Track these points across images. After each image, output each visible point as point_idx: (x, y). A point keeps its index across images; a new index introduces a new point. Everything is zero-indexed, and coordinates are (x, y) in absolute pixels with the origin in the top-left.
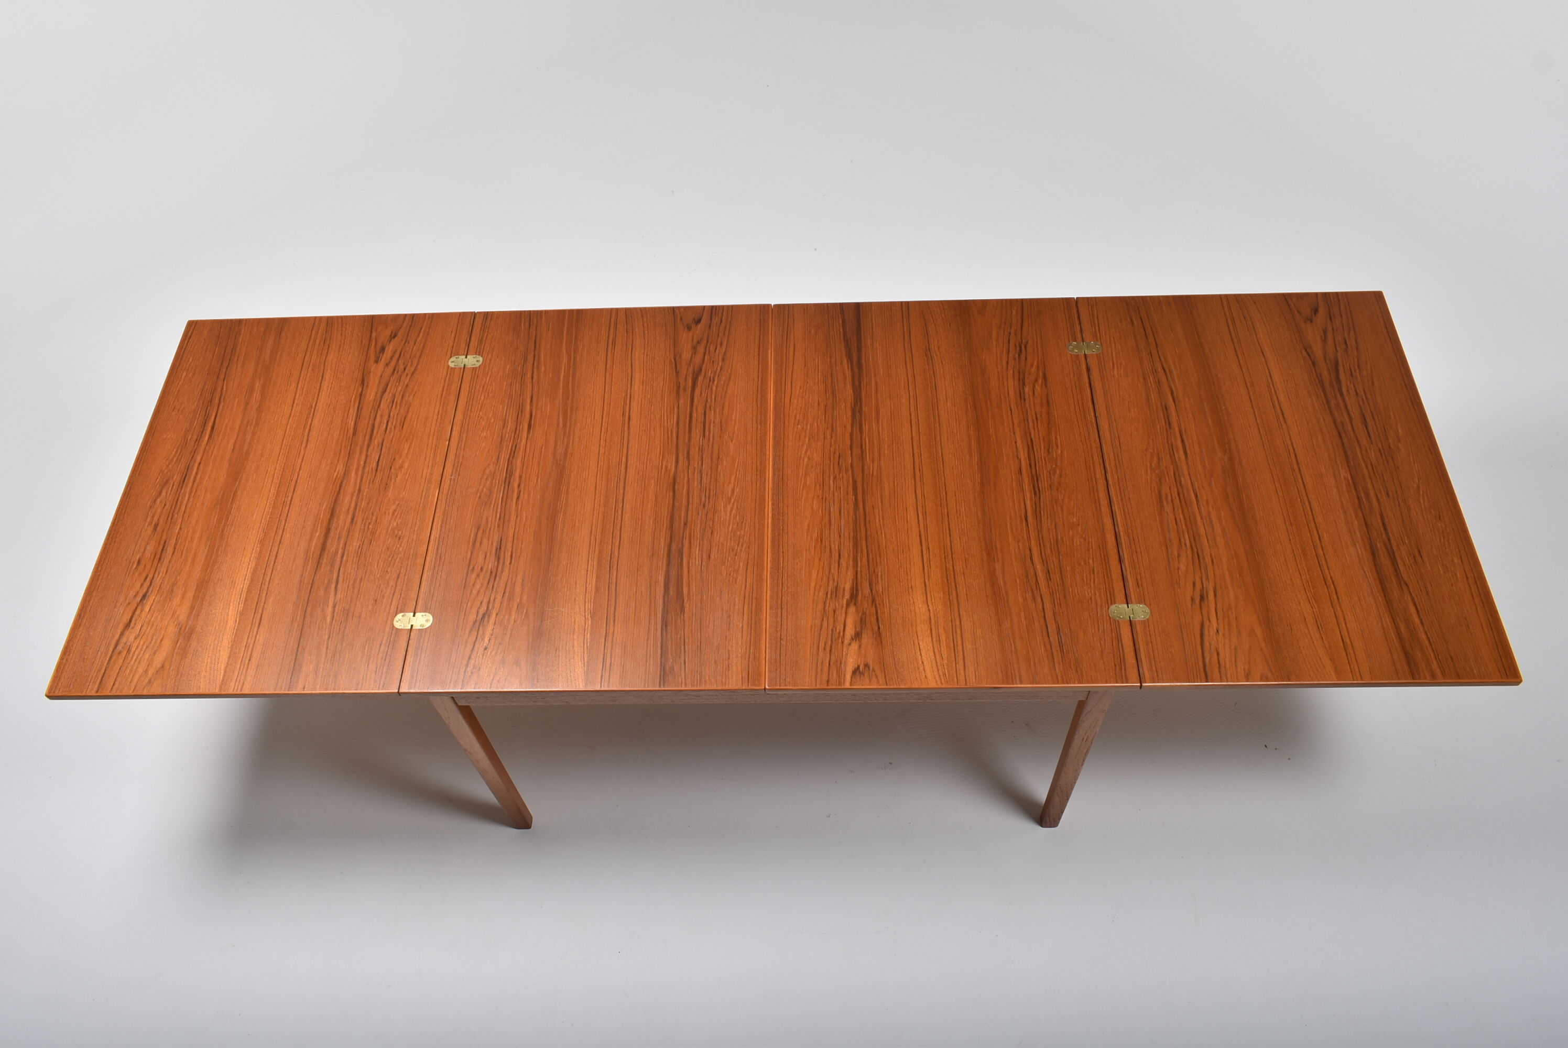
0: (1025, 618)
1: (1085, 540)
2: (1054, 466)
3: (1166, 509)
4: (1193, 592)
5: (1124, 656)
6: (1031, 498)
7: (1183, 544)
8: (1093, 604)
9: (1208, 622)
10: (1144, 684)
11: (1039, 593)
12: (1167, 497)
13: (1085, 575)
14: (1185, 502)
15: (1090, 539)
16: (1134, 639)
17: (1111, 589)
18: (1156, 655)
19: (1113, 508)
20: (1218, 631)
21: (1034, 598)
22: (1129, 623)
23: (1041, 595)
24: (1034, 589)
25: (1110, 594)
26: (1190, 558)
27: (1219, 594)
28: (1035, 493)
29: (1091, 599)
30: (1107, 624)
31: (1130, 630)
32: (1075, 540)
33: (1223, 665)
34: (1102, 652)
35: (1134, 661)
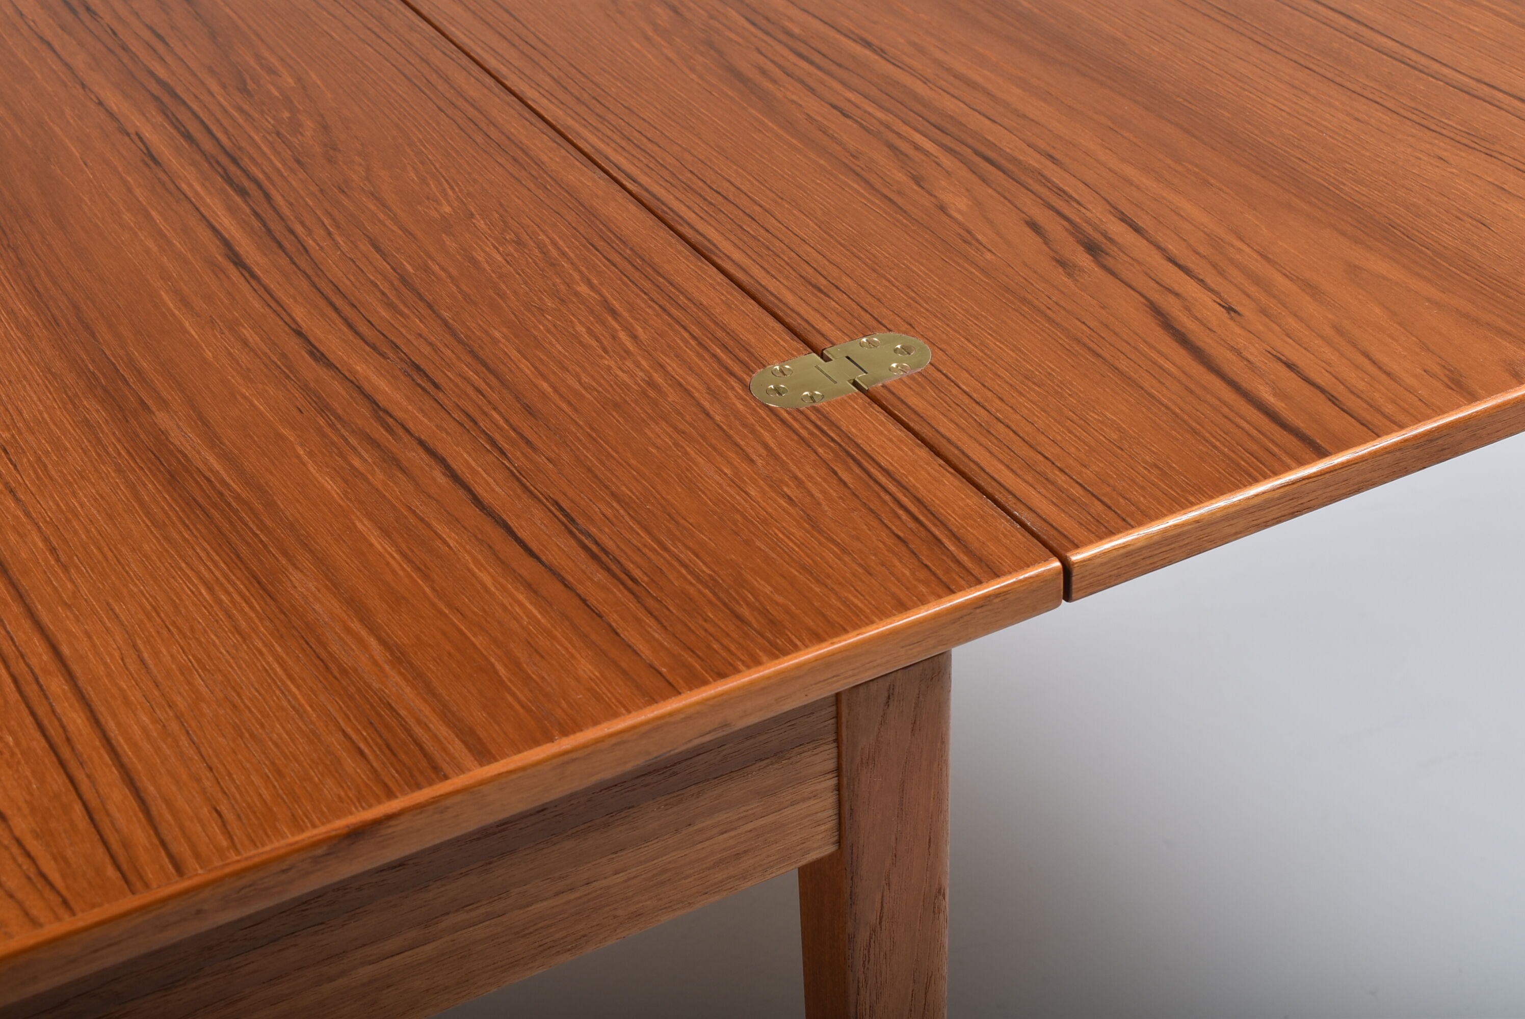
0: (386, 533)
1: (519, 242)
2: (286, 115)
3: (779, 95)
4: (1046, 242)
5: (919, 501)
6: (231, 209)
7: (910, 151)
8: (673, 396)
9: (1171, 299)
10: (1076, 557)
11: (406, 438)
12: (764, 72)
13: (581, 329)
14: (840, 65)
15: (542, 237)
16: (916, 434)
17: (720, 334)
18: (1051, 450)
19: (581, 144)
20: (1230, 309)
21: (392, 462)
22: (863, 399)
23: (421, 443)
24: (380, 433)
25: (724, 347)
26: (965, 173)
27: (1143, 221)
28: (242, 192)
29: (652, 384)
30: (771, 431)
31: (882, 416)
32: (480, 257)
33: (1340, 391)
34: (809, 519)
35: (973, 500)
